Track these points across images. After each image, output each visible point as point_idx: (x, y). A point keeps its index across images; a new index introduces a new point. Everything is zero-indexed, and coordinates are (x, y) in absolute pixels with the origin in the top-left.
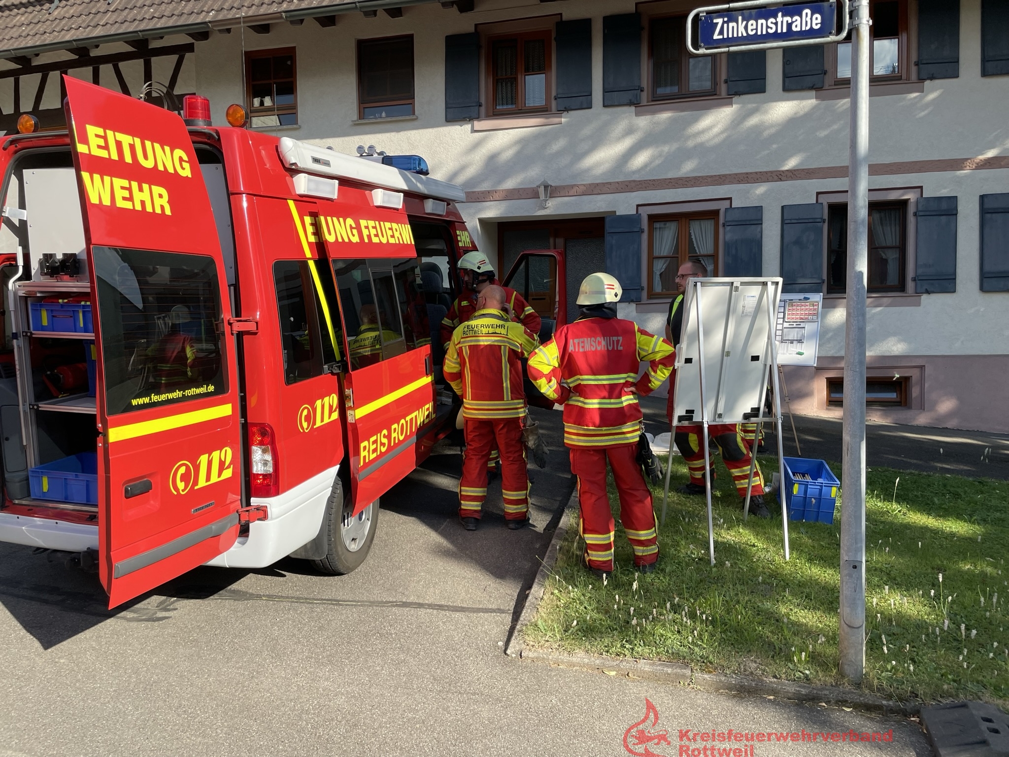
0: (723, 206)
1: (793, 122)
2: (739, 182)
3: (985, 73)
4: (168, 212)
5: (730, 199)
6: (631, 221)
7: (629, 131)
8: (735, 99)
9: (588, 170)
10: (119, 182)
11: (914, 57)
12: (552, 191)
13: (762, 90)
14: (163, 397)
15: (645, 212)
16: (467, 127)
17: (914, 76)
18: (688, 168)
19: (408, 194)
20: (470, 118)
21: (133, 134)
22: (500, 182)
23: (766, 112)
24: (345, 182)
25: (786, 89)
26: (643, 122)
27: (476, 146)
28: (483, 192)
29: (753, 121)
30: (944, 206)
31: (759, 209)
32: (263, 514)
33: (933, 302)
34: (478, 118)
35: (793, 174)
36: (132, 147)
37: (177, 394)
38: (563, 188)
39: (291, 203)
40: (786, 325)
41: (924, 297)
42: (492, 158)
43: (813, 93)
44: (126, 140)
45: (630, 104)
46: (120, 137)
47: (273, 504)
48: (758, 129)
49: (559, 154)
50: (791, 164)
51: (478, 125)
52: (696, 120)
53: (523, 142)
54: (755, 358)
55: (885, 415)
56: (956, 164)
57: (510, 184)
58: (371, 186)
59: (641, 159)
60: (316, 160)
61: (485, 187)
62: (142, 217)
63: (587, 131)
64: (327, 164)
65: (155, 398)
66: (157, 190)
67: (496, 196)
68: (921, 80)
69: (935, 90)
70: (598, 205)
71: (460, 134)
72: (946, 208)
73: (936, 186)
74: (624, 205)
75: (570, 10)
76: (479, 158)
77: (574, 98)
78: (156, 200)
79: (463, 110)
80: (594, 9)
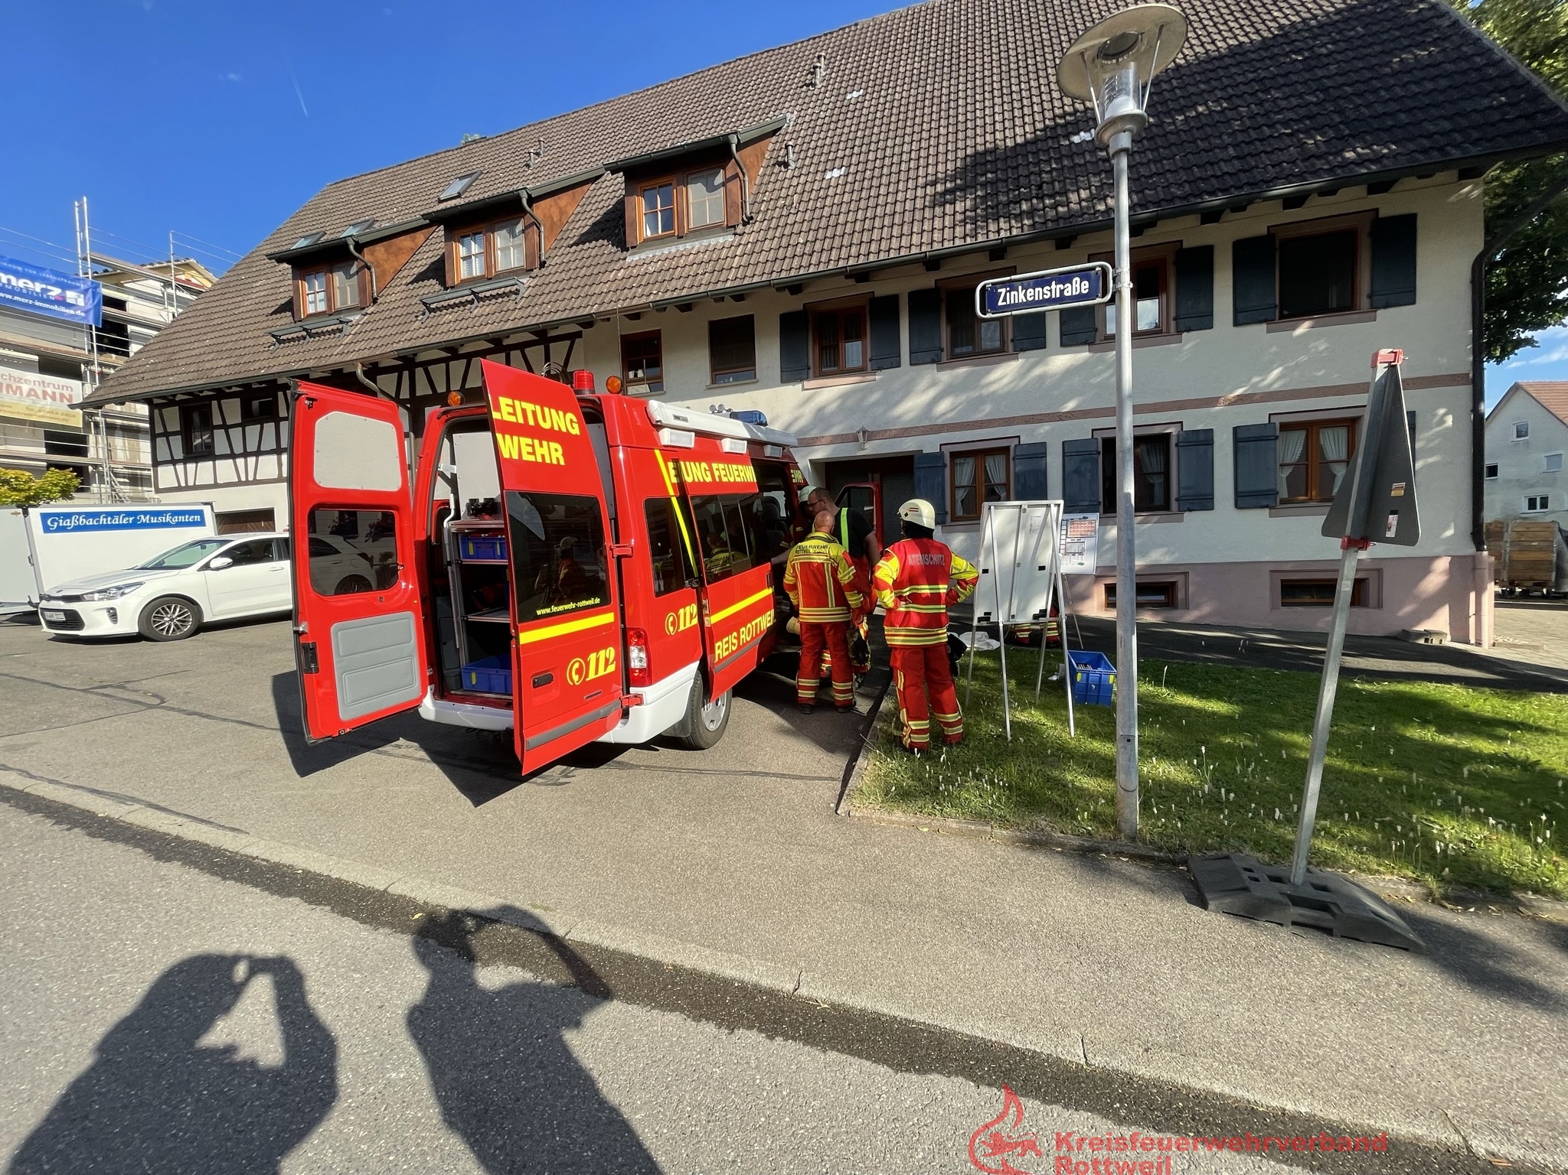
0: (1013, 443)
1: (1070, 372)
2: (1027, 422)
3: (1236, 323)
4: (562, 462)
5: (1019, 437)
6: (937, 457)
7: (934, 384)
8: (1021, 354)
9: (899, 417)
10: (525, 441)
11: (1173, 314)
12: (869, 435)
13: (1043, 346)
14: (561, 608)
15: (947, 450)
16: (799, 386)
17: (1173, 330)
18: (985, 412)
19: (750, 442)
20: (801, 380)
21: (535, 402)
22: (826, 429)
23: (1047, 364)
24: (699, 434)
25: (1062, 345)
26: (946, 376)
27: (808, 399)
28: (812, 439)
29: (1038, 371)
30: (1202, 437)
31: (1044, 444)
32: (639, 700)
33: (1194, 519)
34: (807, 378)
35: (1072, 415)
36: (534, 413)
37: (572, 606)
38: (879, 432)
39: (657, 453)
40: (1068, 540)
41: (1186, 514)
42: (820, 410)
43: (1087, 347)
44: (529, 407)
45: (933, 362)
46: (525, 405)
47: (648, 692)
48: (1042, 377)
49: (876, 403)
50: (1070, 406)
51: (807, 384)
52: (988, 372)
53: (844, 397)
54: (1042, 568)
55: (1156, 613)
56: (1212, 402)
57: (836, 430)
58: (720, 437)
59: (944, 406)
60: (677, 418)
61: (813, 434)
62: (542, 467)
63: (896, 385)
64: (685, 420)
65: (555, 609)
66: (554, 445)
67: (823, 441)
68: (1179, 332)
69: (1192, 340)
70: (908, 445)
71: (793, 392)
72: (1203, 440)
73: (1194, 421)
74: (930, 444)
75: (881, 288)
76: (809, 411)
77: (885, 358)
78: (553, 453)
79: (793, 371)
80: (901, 287)
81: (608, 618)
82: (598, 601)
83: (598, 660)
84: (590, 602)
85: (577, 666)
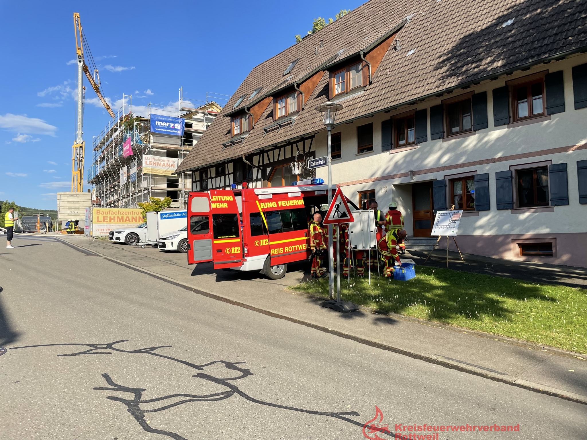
1: (498, 139)
2: (480, 164)
3: (576, 109)
4: (227, 207)
5: (477, 171)
6: (442, 182)
7: (440, 148)
8: (477, 132)
9: (426, 165)
11: (546, 106)
12: (413, 173)
13: (487, 127)
15: (447, 178)
16: (388, 153)
17: (546, 114)
18: (462, 161)
19: (301, 192)
20: (389, 150)
22: (399, 171)
23: (491, 135)
24: (273, 194)
25: (495, 126)
26: (446, 144)
27: (391, 159)
28: (393, 175)
29: (486, 139)
30: (561, 168)
31: (487, 174)
32: (246, 260)
33: (559, 210)
34: (391, 149)
35: (500, 159)
37: (227, 237)
38: (419, 171)
39: (257, 202)
40: (452, 222)
41: (556, 207)
42: (396, 163)
43: (506, 126)
45: (440, 138)
46: (219, 197)
47: (248, 259)
48: (487, 142)
49: (418, 159)
50: (499, 155)
51: (391, 151)
52: (463, 142)
53: (406, 156)
55: (539, 260)
56: (565, 149)
57: (402, 172)
59: (445, 158)
61: (394, 173)
62: (222, 209)
63: (426, 150)
64: (267, 192)
65: (223, 237)
67: (398, 176)
68: (549, 115)
69: (556, 118)
70: (430, 177)
71: (386, 155)
72: (563, 168)
73: (557, 159)
74: (439, 176)
75: (420, 107)
76: (392, 163)
77: (421, 138)
78: (225, 205)
79: (387, 147)
80: (427, 106)
81: (239, 240)
82: (235, 236)
83: (234, 249)
84: (233, 236)
85: (228, 250)
